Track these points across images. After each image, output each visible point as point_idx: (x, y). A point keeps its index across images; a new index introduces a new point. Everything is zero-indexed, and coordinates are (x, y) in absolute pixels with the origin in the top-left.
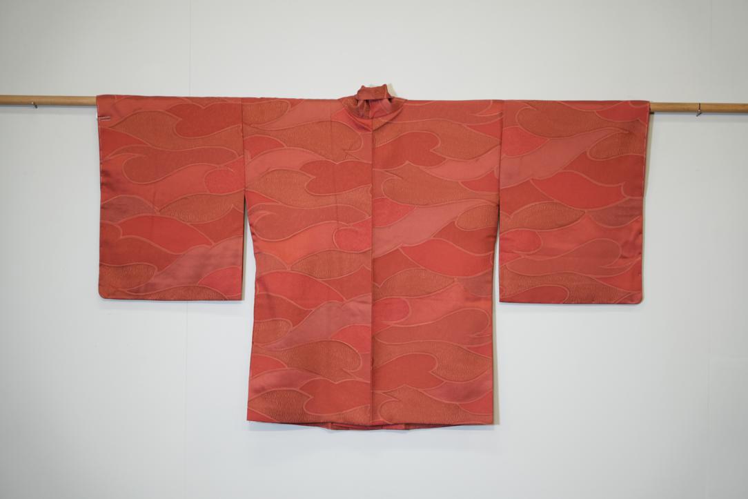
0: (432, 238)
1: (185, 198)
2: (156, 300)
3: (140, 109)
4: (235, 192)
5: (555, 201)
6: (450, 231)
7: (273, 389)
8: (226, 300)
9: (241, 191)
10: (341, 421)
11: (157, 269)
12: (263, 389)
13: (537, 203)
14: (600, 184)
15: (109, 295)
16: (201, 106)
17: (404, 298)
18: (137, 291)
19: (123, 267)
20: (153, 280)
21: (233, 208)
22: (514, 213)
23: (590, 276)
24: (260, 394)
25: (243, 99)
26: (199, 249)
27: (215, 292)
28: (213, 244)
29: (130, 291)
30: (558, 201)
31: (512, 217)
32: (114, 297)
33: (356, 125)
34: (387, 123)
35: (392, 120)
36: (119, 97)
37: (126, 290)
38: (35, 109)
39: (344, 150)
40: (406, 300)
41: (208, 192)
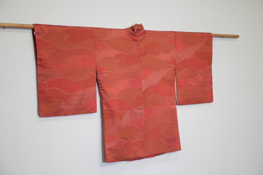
0: (158, 83)
1: (73, 70)
2: (63, 115)
3: (53, 30)
4: (92, 67)
5: (191, 68)
6: (163, 80)
7: (116, 148)
8: (91, 113)
9: (95, 67)
10: (135, 157)
11: (63, 102)
12: (111, 148)
13: (186, 69)
14: (202, 61)
15: (44, 115)
16: (77, 30)
17: (151, 106)
18: (56, 113)
19: (49, 102)
20: (62, 107)
21: (92, 74)
22: (181, 72)
23: (201, 94)
24: (110, 151)
25: (92, 28)
26: (80, 92)
27: (87, 110)
28: (86, 89)
29: (52, 113)
30: (192, 68)
31: (180, 74)
32: (46, 116)
33: (133, 39)
34: (143, 39)
35: (144, 38)
36: (43, 25)
37: (51, 112)
38: (3, 30)
39: (129, 49)
40: (152, 107)
41: (82, 67)
